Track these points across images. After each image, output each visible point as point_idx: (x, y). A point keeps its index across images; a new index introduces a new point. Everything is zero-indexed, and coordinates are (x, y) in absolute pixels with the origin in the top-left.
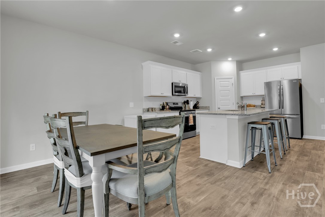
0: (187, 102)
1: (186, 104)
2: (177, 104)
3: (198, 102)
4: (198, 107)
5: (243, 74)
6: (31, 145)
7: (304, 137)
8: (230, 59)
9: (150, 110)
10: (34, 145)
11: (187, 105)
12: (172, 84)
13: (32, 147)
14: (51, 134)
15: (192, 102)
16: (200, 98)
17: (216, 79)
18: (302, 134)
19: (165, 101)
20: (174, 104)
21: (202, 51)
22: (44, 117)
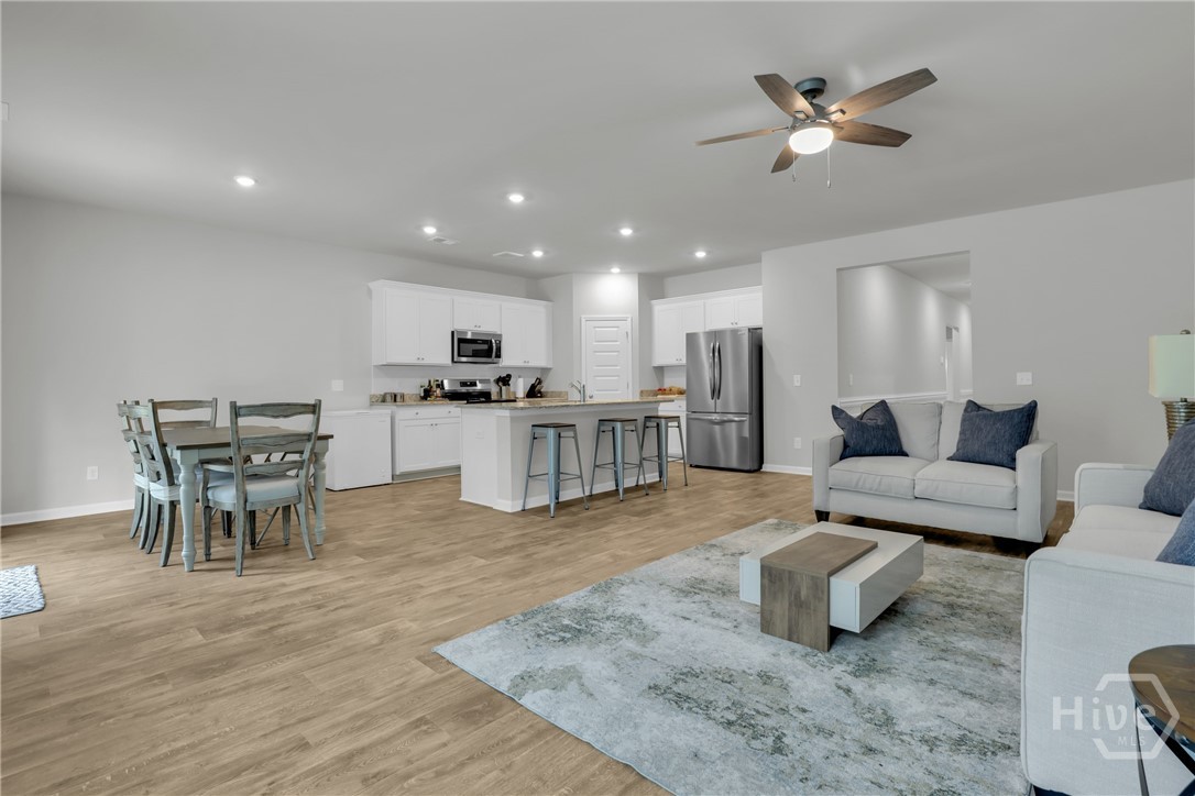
0: (504, 381)
1: (500, 384)
2: (474, 384)
3: (539, 381)
4: (540, 392)
5: (659, 307)
6: (89, 469)
7: (766, 467)
8: (615, 270)
9: (388, 398)
10: (96, 468)
11: (504, 388)
12: (453, 333)
13: (92, 473)
14: (131, 434)
15: (521, 381)
16: (545, 370)
17: (583, 320)
18: (761, 461)
19: (434, 377)
20: (464, 384)
21: (521, 255)
22: (119, 405)
